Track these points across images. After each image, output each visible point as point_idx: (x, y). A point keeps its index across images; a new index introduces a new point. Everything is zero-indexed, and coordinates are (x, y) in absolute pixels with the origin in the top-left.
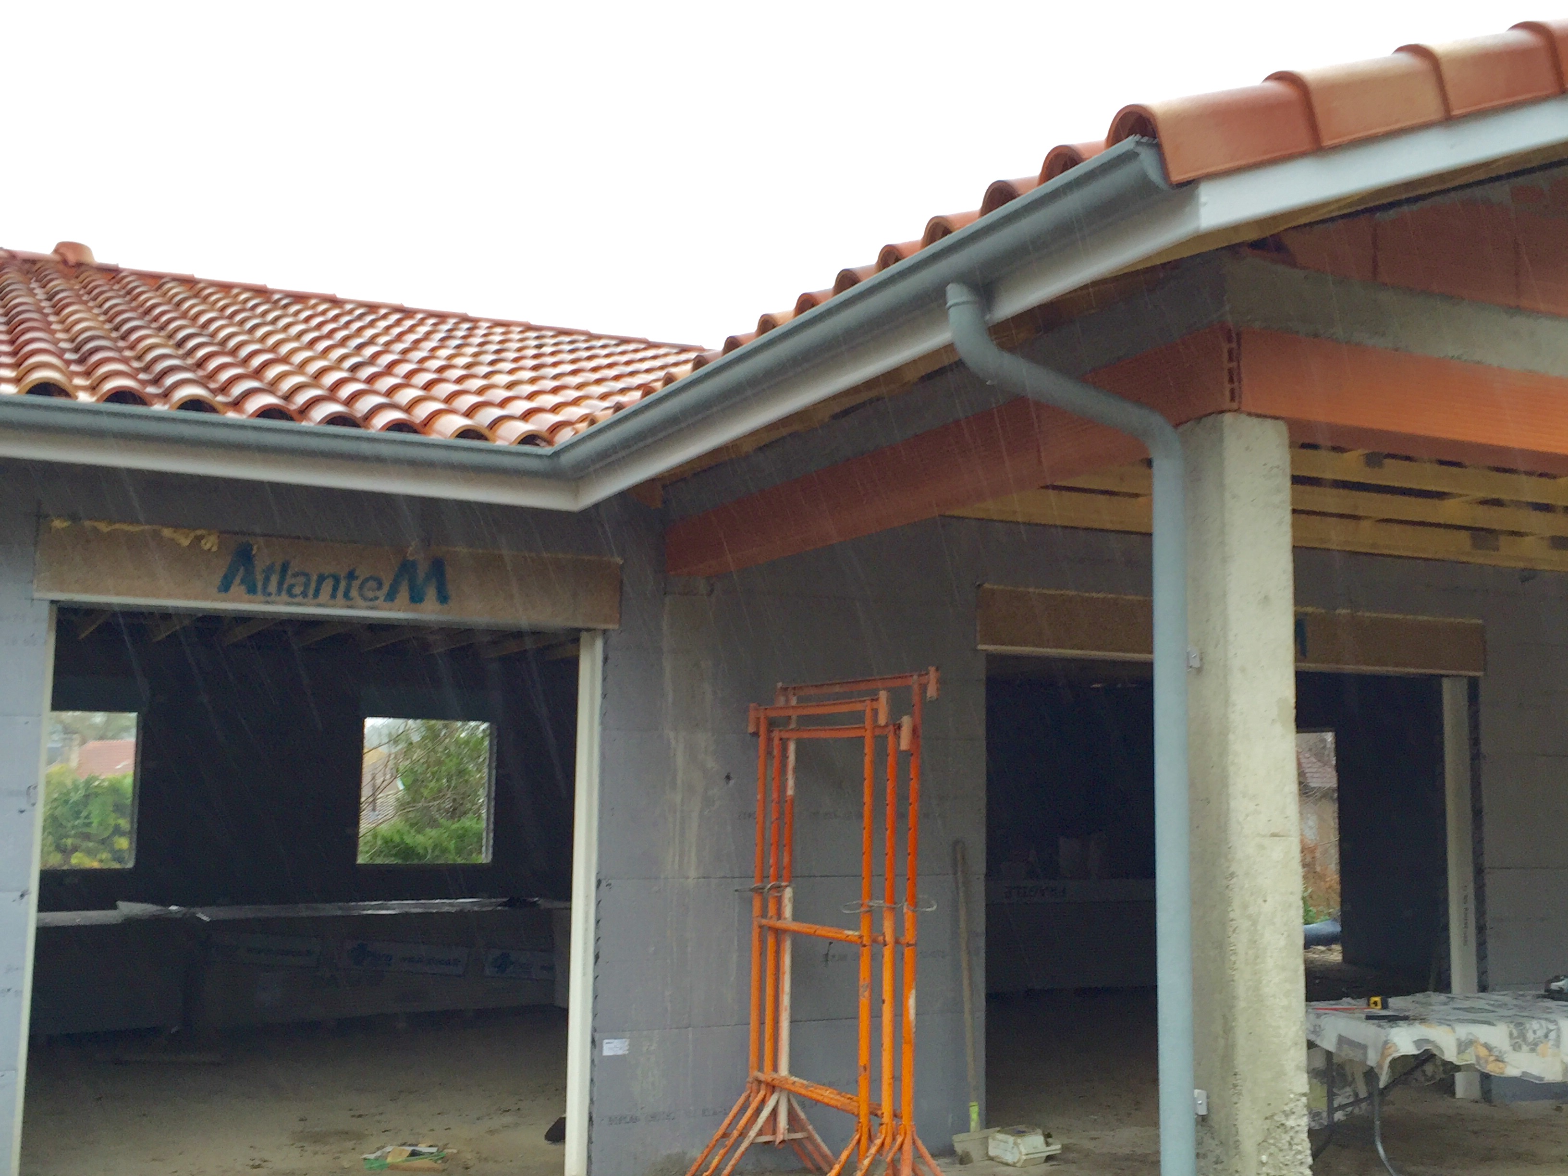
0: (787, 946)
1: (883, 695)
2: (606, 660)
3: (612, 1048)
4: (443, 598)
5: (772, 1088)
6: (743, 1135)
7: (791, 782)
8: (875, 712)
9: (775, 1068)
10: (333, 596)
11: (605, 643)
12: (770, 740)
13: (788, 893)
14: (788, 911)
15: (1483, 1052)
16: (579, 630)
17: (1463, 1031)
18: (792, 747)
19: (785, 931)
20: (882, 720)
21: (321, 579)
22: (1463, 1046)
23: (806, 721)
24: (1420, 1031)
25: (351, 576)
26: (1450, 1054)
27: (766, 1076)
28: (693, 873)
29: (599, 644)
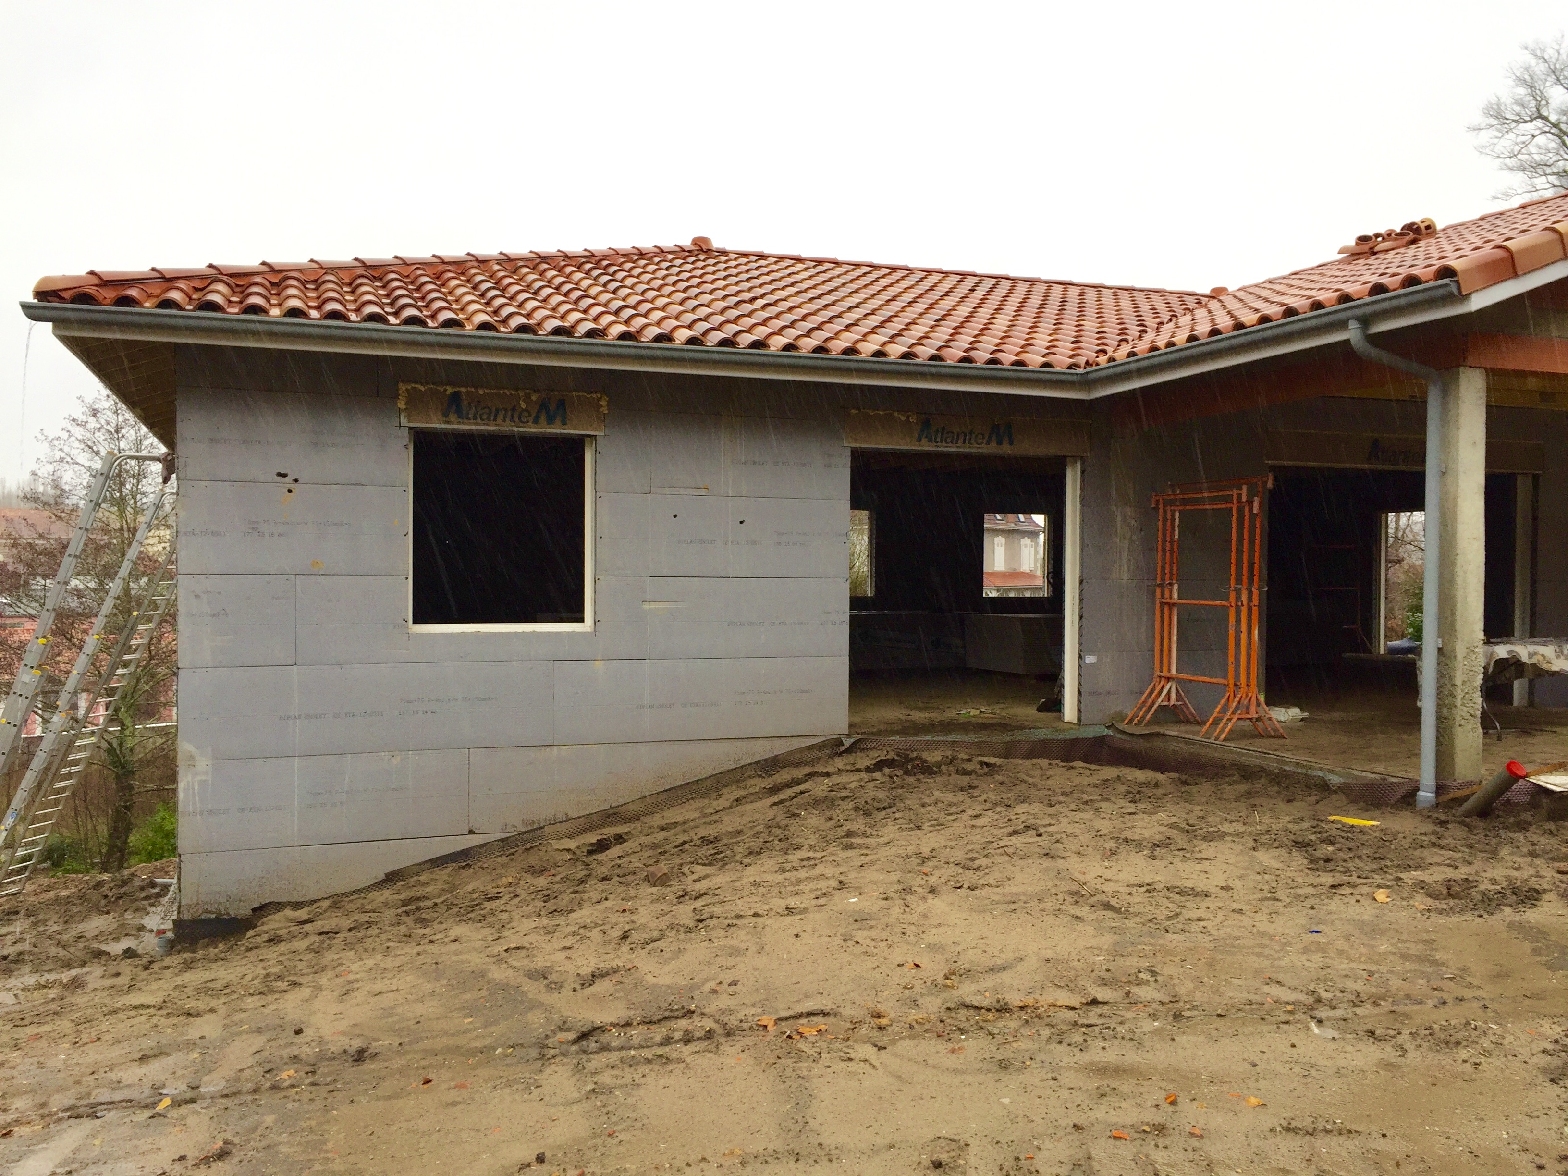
0: (1175, 612)
1: (1245, 487)
2: (1083, 472)
3: (1090, 659)
4: (1011, 443)
5: (1168, 679)
6: (1153, 703)
7: (1177, 532)
8: (1239, 496)
9: (1169, 670)
10: (964, 442)
11: (1082, 464)
12: (1165, 511)
13: (1176, 587)
14: (1175, 596)
15: (1541, 658)
16: (1065, 457)
17: (1532, 648)
18: (1177, 515)
19: (1174, 604)
20: (1244, 499)
21: (959, 434)
22: (1531, 656)
23: (1185, 502)
24: (1509, 647)
25: (971, 433)
26: (1525, 658)
27: (1168, 675)
28: (1125, 577)
29: (1079, 465)
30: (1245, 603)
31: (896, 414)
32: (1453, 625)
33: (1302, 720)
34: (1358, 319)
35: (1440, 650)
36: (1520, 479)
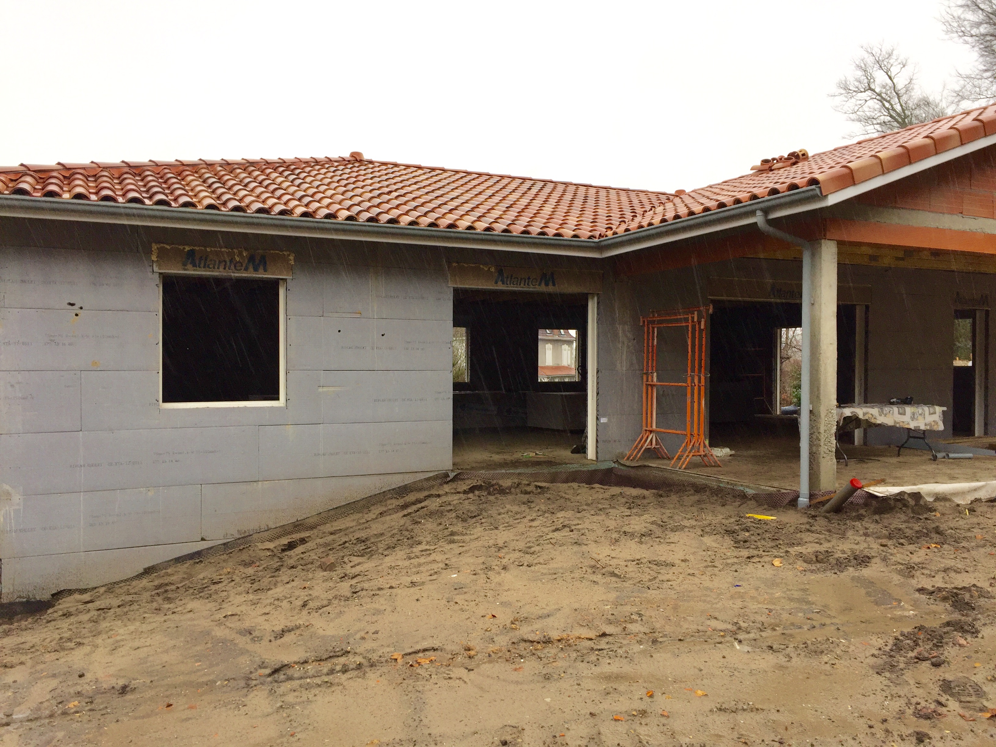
0: (655, 390)
1: (696, 313)
2: (598, 303)
3: (603, 420)
4: (554, 285)
5: (651, 432)
6: (642, 447)
7: (655, 341)
8: (693, 318)
9: (651, 427)
10: (525, 284)
11: (598, 299)
12: (648, 328)
13: (655, 374)
14: (655, 379)
15: (870, 416)
16: (587, 294)
17: (865, 410)
18: (656, 329)
19: (654, 385)
20: (696, 320)
21: (521, 279)
22: (864, 414)
23: (660, 322)
24: (852, 410)
25: (529, 278)
26: (861, 416)
27: (651, 429)
28: (624, 369)
29: (596, 299)
30: (697, 383)
31: (481, 266)
32: (818, 397)
33: (730, 456)
34: (762, 210)
35: (811, 411)
36: (857, 307)
